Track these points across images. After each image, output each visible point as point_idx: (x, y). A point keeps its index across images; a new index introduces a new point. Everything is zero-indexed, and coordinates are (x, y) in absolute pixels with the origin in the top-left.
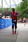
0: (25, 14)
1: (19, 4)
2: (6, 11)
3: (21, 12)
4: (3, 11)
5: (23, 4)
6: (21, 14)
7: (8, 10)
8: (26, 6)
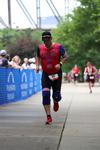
0: (90, 51)
1: (69, 16)
2: (22, 41)
3: (78, 43)
4: (13, 40)
5: (84, 16)
6: (76, 51)
7: (29, 36)
8: (94, 22)
